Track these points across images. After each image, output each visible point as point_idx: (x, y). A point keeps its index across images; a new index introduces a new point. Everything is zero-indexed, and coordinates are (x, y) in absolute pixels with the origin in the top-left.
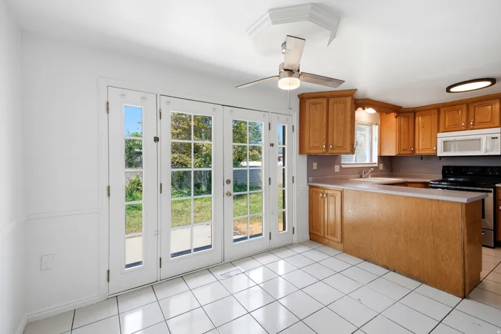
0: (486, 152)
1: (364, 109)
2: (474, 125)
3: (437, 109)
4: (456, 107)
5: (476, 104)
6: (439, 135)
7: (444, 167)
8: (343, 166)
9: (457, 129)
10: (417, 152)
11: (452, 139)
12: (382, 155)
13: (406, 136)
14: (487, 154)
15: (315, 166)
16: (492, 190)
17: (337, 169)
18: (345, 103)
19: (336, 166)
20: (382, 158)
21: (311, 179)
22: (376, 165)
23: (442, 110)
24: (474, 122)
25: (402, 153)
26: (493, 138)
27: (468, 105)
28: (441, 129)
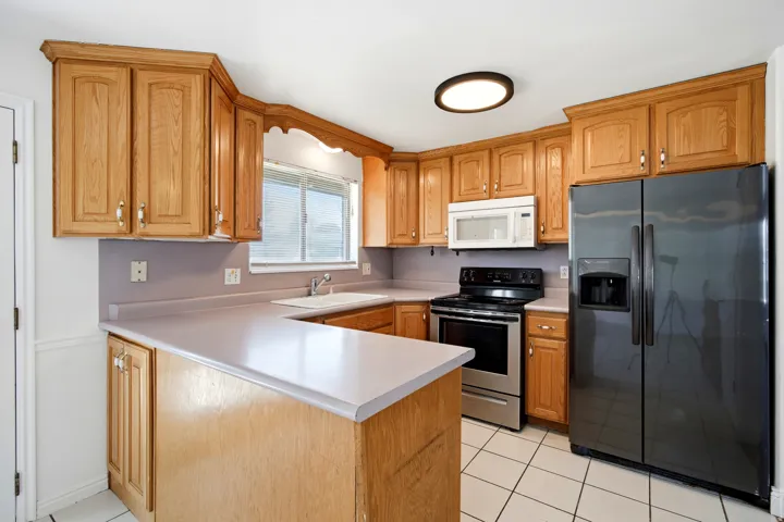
0: (515, 241)
1: (285, 131)
2: (499, 189)
3: (450, 158)
4: (474, 154)
5: (502, 151)
6: (452, 207)
7: (463, 269)
8: (254, 270)
9: (476, 196)
10: (422, 241)
11: (469, 214)
12: (367, 245)
13: (404, 209)
14: (515, 246)
15: (139, 271)
16: (519, 316)
17: (232, 277)
18: (184, 90)
19: (228, 271)
20: (369, 252)
21: (114, 310)
22: (356, 266)
23: (456, 159)
24: (499, 186)
25: (395, 241)
26: (523, 215)
27: (491, 152)
28: (456, 197)
